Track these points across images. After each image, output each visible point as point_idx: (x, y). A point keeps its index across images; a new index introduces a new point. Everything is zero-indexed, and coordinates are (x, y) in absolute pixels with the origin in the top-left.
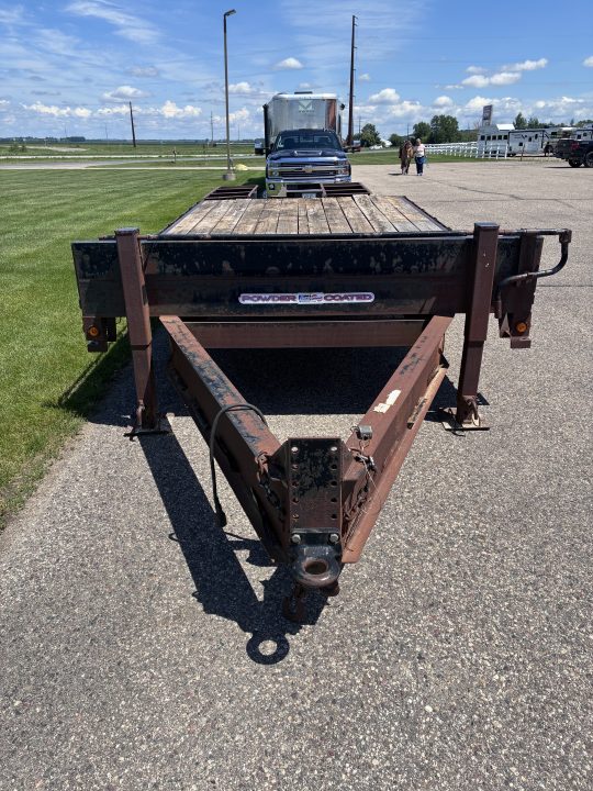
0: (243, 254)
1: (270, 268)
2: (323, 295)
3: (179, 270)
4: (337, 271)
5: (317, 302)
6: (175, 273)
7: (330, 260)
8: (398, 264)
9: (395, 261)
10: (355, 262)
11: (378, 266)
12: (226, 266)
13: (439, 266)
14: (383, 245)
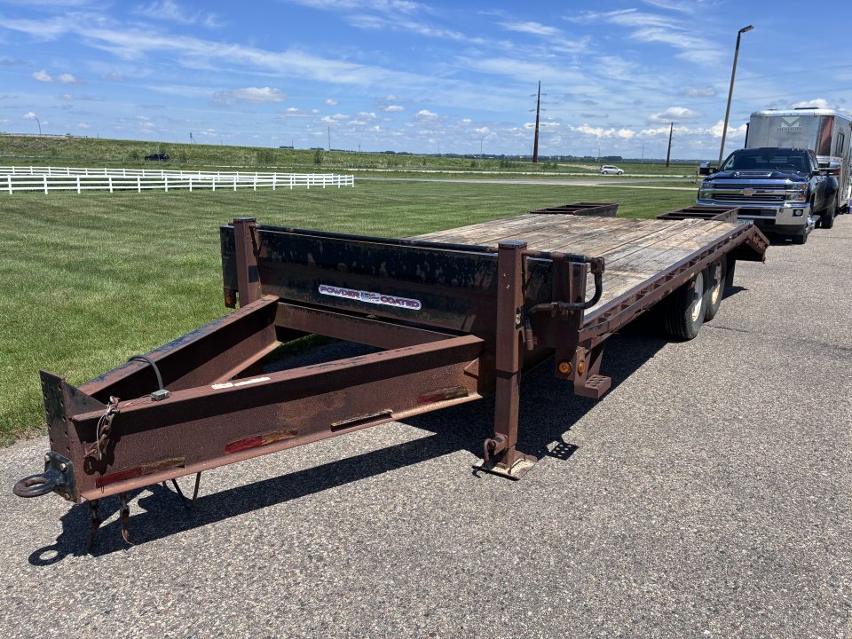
0: (321, 248)
1: (340, 264)
3: (280, 257)
4: (390, 274)
6: (277, 259)
7: (384, 263)
8: (441, 275)
9: (437, 272)
10: (405, 267)
11: (423, 275)
12: (310, 258)
13: (477, 283)
14: (426, 254)
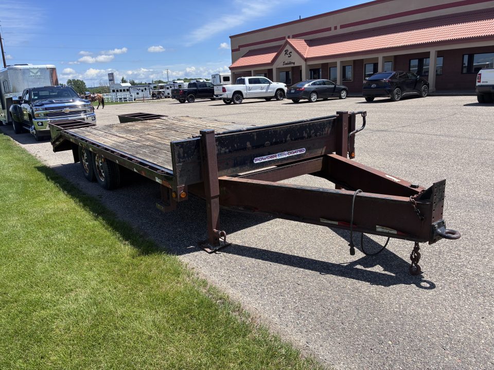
0: (255, 137)
1: (266, 143)
2: (286, 152)
3: (227, 150)
4: (292, 140)
5: (285, 156)
6: (225, 152)
7: (289, 135)
8: (313, 134)
9: (312, 132)
10: (298, 134)
11: (306, 135)
12: (248, 144)
13: (326, 132)
